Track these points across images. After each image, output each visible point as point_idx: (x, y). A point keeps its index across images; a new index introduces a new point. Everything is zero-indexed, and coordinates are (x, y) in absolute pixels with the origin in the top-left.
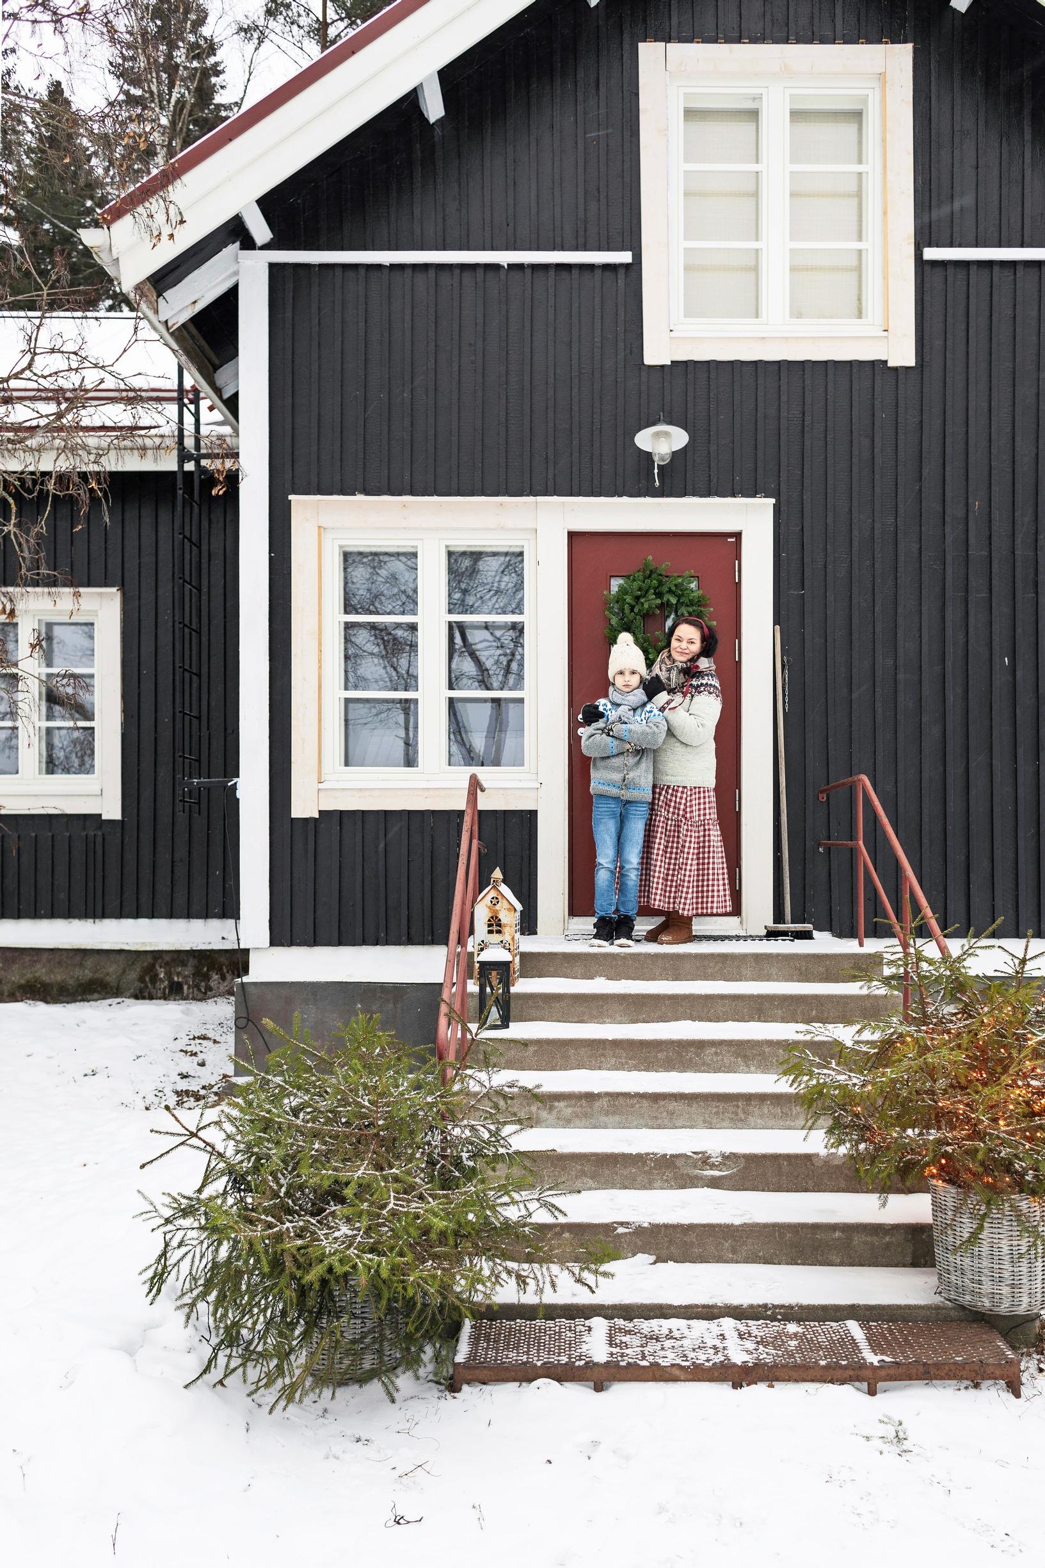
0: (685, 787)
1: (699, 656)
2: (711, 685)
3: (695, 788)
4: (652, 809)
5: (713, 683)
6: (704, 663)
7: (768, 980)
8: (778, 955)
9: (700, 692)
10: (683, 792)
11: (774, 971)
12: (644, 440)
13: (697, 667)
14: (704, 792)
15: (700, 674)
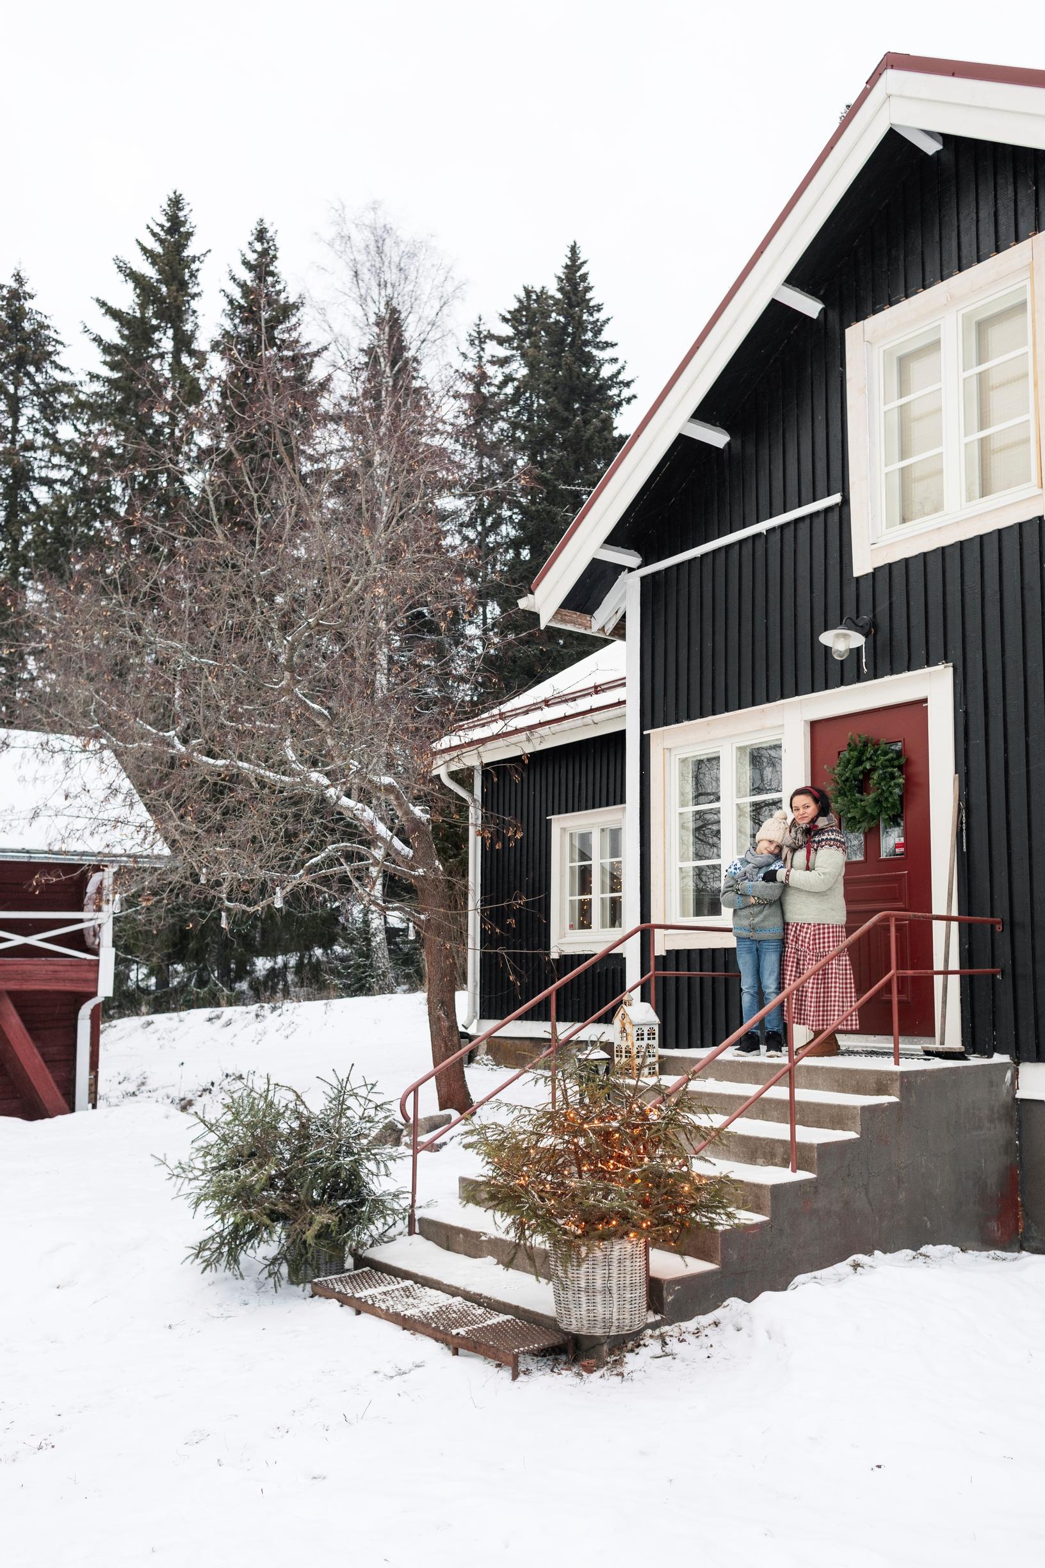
0: (809, 924)
1: (817, 817)
2: (831, 839)
3: (819, 924)
4: (784, 943)
5: (833, 837)
6: (822, 822)
7: (816, 1089)
8: (823, 1068)
9: (822, 847)
10: (808, 928)
11: (820, 1082)
12: (827, 638)
13: (817, 826)
14: (828, 928)
15: (821, 831)
